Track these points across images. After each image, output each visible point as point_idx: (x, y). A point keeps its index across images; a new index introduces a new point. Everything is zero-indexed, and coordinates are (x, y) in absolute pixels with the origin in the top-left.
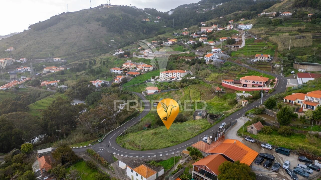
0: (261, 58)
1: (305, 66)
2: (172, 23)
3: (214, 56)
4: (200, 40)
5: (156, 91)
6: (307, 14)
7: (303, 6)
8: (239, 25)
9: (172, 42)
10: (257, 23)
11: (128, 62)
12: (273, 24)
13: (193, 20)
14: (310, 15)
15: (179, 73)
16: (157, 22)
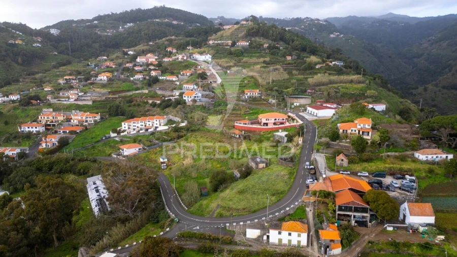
0: (252, 94)
1: (299, 99)
2: (67, 49)
3: (196, 94)
4: (152, 75)
5: (139, 149)
6: (263, 45)
7: (256, 36)
8: (194, 55)
9: (107, 77)
10: (216, 53)
11: (45, 111)
12: (235, 55)
13: (98, 44)
14: (266, 45)
15: (158, 120)
16: (38, 46)
